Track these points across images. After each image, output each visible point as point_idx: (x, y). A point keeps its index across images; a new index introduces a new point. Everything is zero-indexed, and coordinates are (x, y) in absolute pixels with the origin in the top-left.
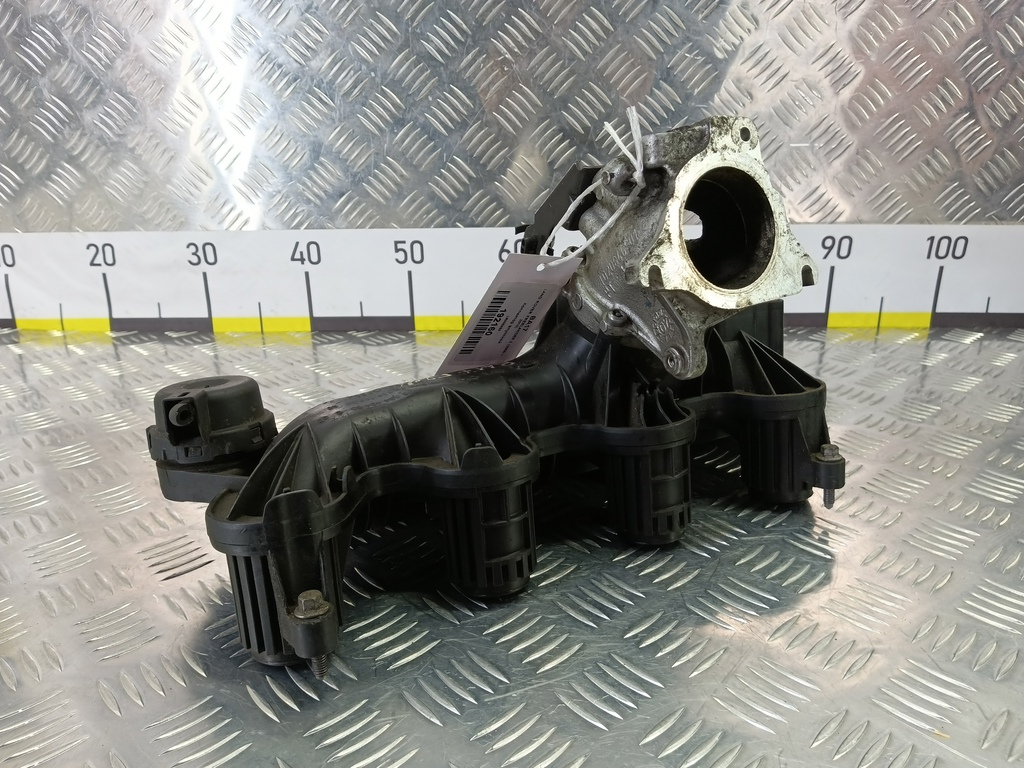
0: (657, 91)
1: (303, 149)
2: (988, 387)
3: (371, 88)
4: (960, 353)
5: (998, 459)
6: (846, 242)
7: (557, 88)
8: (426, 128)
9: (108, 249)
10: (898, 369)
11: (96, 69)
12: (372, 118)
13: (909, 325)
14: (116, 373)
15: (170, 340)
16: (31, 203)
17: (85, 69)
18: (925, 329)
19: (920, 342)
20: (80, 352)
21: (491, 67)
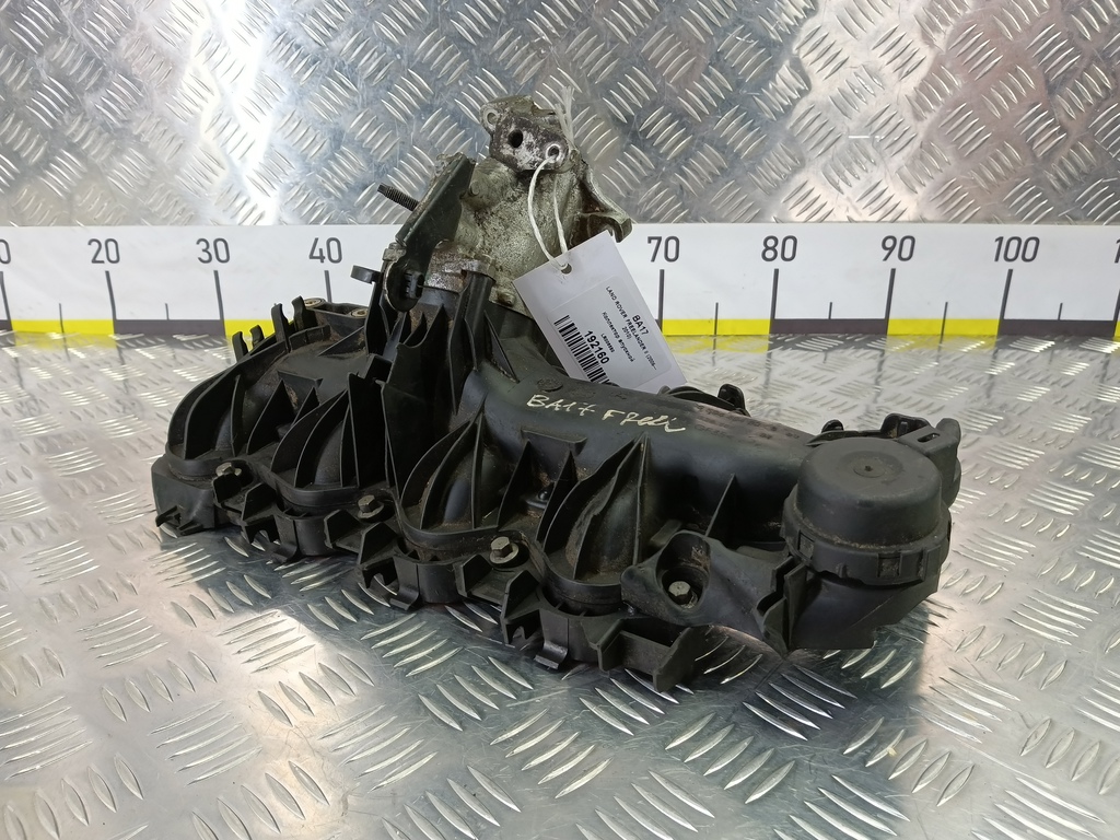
0: (705, 77)
1: (322, 137)
2: (1055, 396)
3: (397, 71)
4: (1028, 361)
5: (1061, 470)
6: (908, 243)
7: (598, 73)
8: (456, 115)
9: (111, 245)
10: (961, 378)
11: (99, 49)
12: (398, 104)
13: (975, 332)
14: (120, 378)
15: (179, 344)
16: (27, 195)
17: (86, 48)
18: (992, 336)
19: (985, 351)
20: (81, 356)
21: (527, 49)
